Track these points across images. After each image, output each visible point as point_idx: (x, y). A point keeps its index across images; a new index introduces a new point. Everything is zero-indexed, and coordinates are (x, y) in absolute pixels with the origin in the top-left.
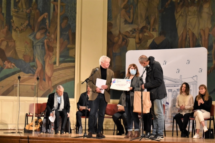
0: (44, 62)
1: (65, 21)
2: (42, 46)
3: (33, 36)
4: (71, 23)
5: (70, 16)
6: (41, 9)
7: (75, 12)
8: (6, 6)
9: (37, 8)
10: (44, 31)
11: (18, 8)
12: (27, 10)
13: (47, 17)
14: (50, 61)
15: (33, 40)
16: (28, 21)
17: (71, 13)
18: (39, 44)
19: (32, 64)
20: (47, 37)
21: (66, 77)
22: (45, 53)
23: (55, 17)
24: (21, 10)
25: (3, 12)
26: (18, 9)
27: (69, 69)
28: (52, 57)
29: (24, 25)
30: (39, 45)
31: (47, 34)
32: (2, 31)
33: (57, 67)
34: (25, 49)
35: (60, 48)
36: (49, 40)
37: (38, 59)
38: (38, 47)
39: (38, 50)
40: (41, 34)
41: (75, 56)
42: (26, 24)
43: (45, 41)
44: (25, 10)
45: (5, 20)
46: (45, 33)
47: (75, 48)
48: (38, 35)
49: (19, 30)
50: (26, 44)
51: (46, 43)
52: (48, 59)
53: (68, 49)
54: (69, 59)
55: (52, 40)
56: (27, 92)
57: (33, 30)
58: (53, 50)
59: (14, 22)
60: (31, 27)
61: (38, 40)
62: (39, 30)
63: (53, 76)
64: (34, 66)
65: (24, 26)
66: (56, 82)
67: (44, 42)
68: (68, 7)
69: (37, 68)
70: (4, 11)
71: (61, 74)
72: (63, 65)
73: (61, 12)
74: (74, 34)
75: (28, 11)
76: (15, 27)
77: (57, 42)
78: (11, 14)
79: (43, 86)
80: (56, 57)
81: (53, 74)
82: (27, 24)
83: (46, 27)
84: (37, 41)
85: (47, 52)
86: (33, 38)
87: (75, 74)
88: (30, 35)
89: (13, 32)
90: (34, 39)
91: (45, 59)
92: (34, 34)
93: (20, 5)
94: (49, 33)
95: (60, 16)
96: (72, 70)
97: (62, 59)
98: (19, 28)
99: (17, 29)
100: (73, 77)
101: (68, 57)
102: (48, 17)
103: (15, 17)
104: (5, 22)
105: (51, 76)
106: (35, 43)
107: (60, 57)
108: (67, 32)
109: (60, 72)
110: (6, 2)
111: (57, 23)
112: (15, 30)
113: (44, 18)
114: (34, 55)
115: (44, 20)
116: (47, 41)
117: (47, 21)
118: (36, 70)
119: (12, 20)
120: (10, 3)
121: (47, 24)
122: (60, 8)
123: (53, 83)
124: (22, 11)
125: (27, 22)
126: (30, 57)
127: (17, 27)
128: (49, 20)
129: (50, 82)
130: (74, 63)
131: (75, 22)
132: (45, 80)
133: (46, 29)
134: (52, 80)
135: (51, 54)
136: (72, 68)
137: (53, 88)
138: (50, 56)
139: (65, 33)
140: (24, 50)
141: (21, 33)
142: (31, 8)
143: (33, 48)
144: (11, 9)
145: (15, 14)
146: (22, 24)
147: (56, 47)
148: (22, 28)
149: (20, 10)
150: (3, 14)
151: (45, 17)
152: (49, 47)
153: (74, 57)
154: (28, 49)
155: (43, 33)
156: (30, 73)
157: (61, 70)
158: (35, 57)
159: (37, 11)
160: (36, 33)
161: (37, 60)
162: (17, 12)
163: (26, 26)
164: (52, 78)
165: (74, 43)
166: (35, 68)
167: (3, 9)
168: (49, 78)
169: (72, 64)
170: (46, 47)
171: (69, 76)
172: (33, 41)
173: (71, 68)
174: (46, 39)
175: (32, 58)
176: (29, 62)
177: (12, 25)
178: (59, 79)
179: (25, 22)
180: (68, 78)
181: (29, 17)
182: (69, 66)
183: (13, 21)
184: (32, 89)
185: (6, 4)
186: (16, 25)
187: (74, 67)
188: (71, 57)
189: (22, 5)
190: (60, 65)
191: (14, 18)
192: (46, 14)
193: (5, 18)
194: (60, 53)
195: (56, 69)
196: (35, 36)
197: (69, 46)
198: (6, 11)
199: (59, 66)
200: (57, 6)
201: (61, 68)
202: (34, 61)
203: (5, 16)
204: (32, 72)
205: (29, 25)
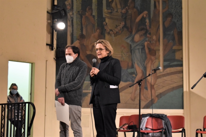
0: (145, 68)
1: (169, 19)
2: (142, 50)
3: (131, 39)
4: (176, 21)
5: (174, 12)
6: (139, 8)
7: (181, 7)
8: (97, 8)
9: (134, 7)
10: (144, 32)
11: (112, 8)
12: (122, 10)
13: (146, 15)
14: (152, 66)
15: (130, 43)
16: (124, 22)
17: (176, 9)
18: (138, 47)
19: (130, 71)
20: (147, 39)
21: (172, 84)
22: (146, 58)
23: (157, 15)
24: (116, 10)
25: (93, 14)
26: (111, 10)
27: (175, 75)
28: (155, 62)
29: (119, 27)
30: (139, 49)
31: (148, 35)
32: (93, 35)
33: (161, 72)
34: (122, 54)
35: (164, 50)
36: (150, 42)
37: (138, 64)
38: (137, 51)
39: (138, 55)
40: (141, 36)
41: (182, 58)
42: (121, 26)
43: (146, 43)
44: (119, 11)
45: (96, 23)
46: (145, 34)
47: (182, 49)
48: (137, 37)
49: (114, 33)
50: (122, 48)
51: (147, 46)
52: (149, 65)
53: (174, 51)
54: (175, 63)
55: (154, 42)
56: (126, 103)
57: (131, 32)
58: (155, 54)
59: (108, 24)
60: (128, 29)
61: (137, 42)
62: (137, 31)
63: (156, 83)
64: (132, 73)
65: (119, 29)
66: (161, 91)
67: (144, 44)
68: (172, 3)
69: (136, 75)
70: (95, 13)
71: (166, 80)
72: (169, 70)
73: (163, 8)
74: (180, 34)
75: (124, 11)
76: (109, 30)
77: (159, 44)
78: (104, 16)
79: (144, 95)
80: (159, 62)
81: (156, 81)
82: (123, 26)
83: (146, 28)
84: (135, 45)
85: (148, 56)
86: (130, 41)
87: (183, 80)
88: (127, 38)
89: (106, 35)
90: (132, 43)
91: (146, 64)
92: (132, 37)
93: (113, 5)
94: (150, 34)
95: (163, 13)
96: (180, 75)
97: (166, 63)
98: (113, 31)
99: (111, 32)
100: (181, 84)
101: (175, 60)
102: (148, 16)
103: (109, 18)
104: (96, 25)
105: (155, 84)
106: (133, 46)
107: (165, 60)
108: (172, 32)
109: (165, 78)
110: (97, 3)
111: (159, 22)
112: (109, 33)
113: (143, 17)
114: (132, 60)
115: (143, 19)
116: (148, 44)
117: (147, 21)
118: (135, 78)
119: (104, 23)
120: (102, 3)
121: (146, 24)
122: (163, 4)
123: (157, 92)
124: (117, 12)
125: (123, 24)
126: (128, 63)
127: (111, 30)
128: (150, 19)
129: (153, 91)
130: (182, 67)
131: (181, 19)
132: (146, 89)
133: (146, 29)
134: (155, 89)
135: (153, 58)
136: (180, 73)
137: (157, 98)
138: (152, 61)
139: (169, 33)
140: (121, 56)
141: (116, 36)
142: (127, 7)
143: (131, 52)
144: (103, 11)
145: (108, 15)
146: (117, 26)
147: (159, 50)
148: (117, 30)
149: (114, 10)
150: (94, 17)
151: (145, 16)
152: (150, 50)
153: (181, 61)
154: (125, 54)
155: (142, 34)
156: (129, 81)
157: (166, 76)
158: (134, 63)
159: (135, 10)
160: (135, 35)
161: (136, 65)
162: (111, 13)
163: (121, 28)
164: (155, 86)
165: (181, 43)
166: (134, 75)
167: (93, 11)
168: (152, 87)
169: (179, 68)
170: (147, 51)
171: (176, 83)
172: (131, 45)
173: (178, 74)
174: (147, 41)
175: (130, 64)
176: (127, 69)
177: (105, 27)
178: (164, 87)
179: (121, 24)
180: (175, 85)
181: (125, 18)
182: (176, 71)
183: (106, 23)
184: (131, 99)
185: (97, 5)
186: (110, 28)
187: (182, 72)
188: (178, 61)
189: (116, 4)
190: (165, 71)
191: (107, 20)
192: (146, 12)
193: (97, 21)
194: (164, 56)
195: (160, 75)
196: (133, 38)
197: (175, 48)
198: (97, 13)
199: (163, 72)
200: (159, 2)
201: (166, 74)
202: (133, 67)
203: (96, 18)
204: (131, 80)
205: (125, 26)
